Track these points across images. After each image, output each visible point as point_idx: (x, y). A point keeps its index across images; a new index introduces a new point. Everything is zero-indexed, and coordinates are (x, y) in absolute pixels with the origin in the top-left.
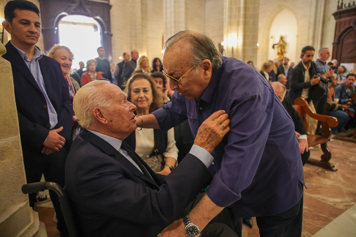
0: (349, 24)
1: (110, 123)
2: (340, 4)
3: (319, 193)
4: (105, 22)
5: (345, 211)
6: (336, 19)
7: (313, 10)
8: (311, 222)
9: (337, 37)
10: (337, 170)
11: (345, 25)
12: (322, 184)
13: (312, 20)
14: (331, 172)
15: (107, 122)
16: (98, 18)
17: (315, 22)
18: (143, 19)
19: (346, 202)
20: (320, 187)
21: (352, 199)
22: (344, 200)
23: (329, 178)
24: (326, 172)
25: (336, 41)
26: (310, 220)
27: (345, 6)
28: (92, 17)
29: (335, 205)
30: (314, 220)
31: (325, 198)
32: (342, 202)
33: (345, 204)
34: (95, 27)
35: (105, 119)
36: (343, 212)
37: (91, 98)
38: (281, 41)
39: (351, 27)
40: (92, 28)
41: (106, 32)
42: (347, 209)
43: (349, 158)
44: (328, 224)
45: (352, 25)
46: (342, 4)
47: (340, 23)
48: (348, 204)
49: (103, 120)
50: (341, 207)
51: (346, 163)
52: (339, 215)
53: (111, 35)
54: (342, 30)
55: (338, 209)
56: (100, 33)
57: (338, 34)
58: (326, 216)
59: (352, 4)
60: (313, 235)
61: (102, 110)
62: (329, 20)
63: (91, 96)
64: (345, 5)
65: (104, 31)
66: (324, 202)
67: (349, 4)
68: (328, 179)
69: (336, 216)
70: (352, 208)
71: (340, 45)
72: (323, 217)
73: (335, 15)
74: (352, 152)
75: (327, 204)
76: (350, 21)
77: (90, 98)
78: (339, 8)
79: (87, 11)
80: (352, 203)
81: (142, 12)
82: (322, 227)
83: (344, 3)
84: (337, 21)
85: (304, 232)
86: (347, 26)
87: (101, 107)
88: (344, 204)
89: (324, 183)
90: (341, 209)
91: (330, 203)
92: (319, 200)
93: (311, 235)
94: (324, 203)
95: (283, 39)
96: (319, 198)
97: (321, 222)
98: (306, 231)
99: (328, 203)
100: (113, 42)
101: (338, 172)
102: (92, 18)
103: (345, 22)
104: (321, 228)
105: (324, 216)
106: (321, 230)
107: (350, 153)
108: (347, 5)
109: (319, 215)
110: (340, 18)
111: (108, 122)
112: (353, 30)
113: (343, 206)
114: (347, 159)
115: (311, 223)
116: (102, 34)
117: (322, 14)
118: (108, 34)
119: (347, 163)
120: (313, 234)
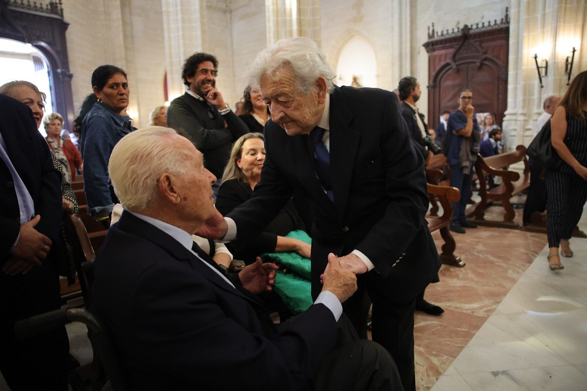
0: (445, 59)
1: (184, 202)
2: (431, 32)
3: (449, 300)
4: (58, 52)
5: (487, 318)
6: (428, 52)
7: (397, 39)
8: (449, 341)
9: (432, 78)
10: (464, 265)
11: (440, 61)
12: (450, 287)
13: (396, 53)
14: (457, 269)
15: (179, 199)
16: (43, 44)
17: (401, 56)
18: (126, 48)
19: (486, 306)
20: (449, 291)
21: (492, 301)
22: (483, 304)
23: (457, 277)
24: (452, 269)
25: (431, 83)
26: (447, 339)
27: (437, 35)
28: (29, 42)
29: (473, 312)
30: (451, 338)
31: (458, 305)
32: (481, 308)
33: (486, 309)
34: (37, 61)
35: (176, 195)
36: (486, 320)
37: (158, 155)
38: (354, 83)
39: (448, 64)
40: (30, 63)
41: (59, 71)
42: (489, 316)
43: (476, 247)
44: (471, 339)
45: (449, 61)
46: (433, 31)
47: (435, 57)
48: (489, 308)
49: (174, 196)
50: (481, 313)
51: (473, 254)
52: (481, 326)
53: (71, 76)
54: (438, 68)
55: (478, 317)
56: (49, 73)
57: (433, 74)
58: (466, 330)
59: (445, 33)
60: (456, 359)
61: (173, 179)
62: (419, 53)
63: (158, 152)
64: (437, 33)
65: (57, 68)
66: (459, 310)
67: (442, 32)
68: (456, 279)
69: (477, 327)
70: (494, 313)
71: (438, 88)
72: (462, 331)
73: (426, 45)
74: (476, 238)
75: (463, 313)
76: (446, 55)
77: (156, 155)
78: (430, 37)
79: (19, 32)
80: (494, 307)
81: (125, 36)
82: (464, 345)
83: (435, 31)
84: (430, 54)
85: (443, 356)
86: (443, 63)
87: (172, 173)
88: (484, 310)
89: (452, 285)
90: (483, 317)
91: (466, 312)
92: (452, 309)
93: (453, 359)
94: (459, 313)
95: (357, 81)
96: (450, 306)
97: (461, 339)
98: (446, 355)
99: (464, 311)
100: (74, 89)
101: (466, 267)
102: (29, 45)
103: (440, 56)
104: (464, 347)
105: (463, 329)
106: (464, 350)
107: (475, 240)
108: (440, 34)
109: (456, 330)
110: (434, 50)
111: (181, 201)
112: (451, 68)
113: (484, 313)
114: (474, 248)
115: (448, 343)
116: (51, 74)
117: (408, 45)
118: (63, 73)
119: (475, 253)
120: (455, 357)
